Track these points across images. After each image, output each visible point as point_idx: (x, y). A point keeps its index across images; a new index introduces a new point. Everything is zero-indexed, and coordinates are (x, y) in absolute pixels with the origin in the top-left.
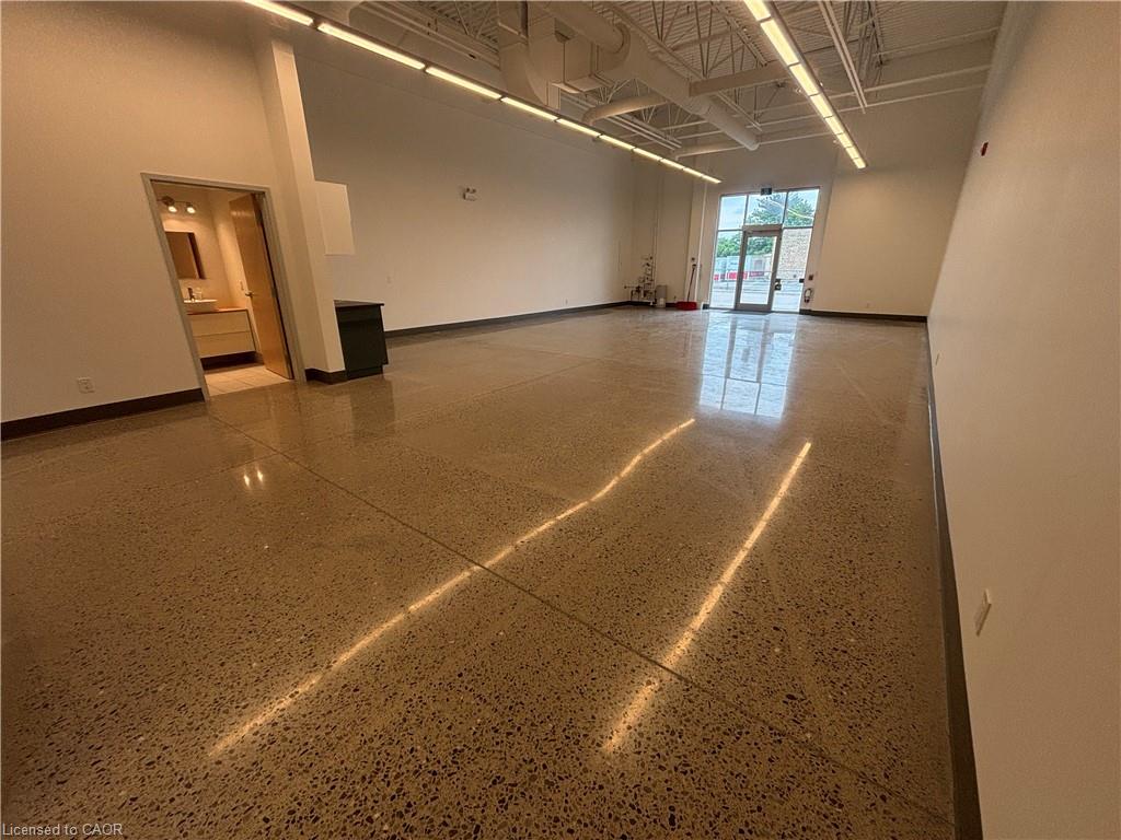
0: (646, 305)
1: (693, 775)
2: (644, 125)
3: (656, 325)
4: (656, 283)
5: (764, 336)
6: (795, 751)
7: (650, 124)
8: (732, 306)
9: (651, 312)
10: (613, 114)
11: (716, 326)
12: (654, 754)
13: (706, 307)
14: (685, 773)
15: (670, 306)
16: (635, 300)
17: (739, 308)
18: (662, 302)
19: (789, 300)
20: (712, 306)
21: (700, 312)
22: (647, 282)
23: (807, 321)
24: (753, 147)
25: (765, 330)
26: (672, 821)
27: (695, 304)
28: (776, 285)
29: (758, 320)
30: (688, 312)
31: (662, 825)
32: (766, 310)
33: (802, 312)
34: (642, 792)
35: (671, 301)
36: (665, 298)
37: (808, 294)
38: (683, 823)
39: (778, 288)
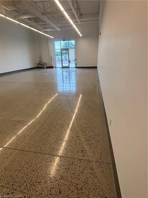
0: (41, 68)
1: (64, 179)
2: (32, 22)
3: (45, 72)
4: (43, 62)
5: (69, 73)
6: (84, 162)
7: (34, 22)
8: (61, 67)
9: (43, 69)
10: (23, 18)
11: (58, 71)
12: (54, 178)
13: (56, 67)
14: (62, 179)
15: (47, 68)
16: (39, 66)
17: (63, 67)
18: (45, 67)
19: (73, 65)
20: (57, 67)
21: (55, 68)
22: (41, 62)
23: (77, 69)
24: (59, 30)
25: (69, 72)
26: (60, 193)
27: (53, 67)
28: (69, 62)
29: (67, 69)
30: (52, 69)
31: (58, 195)
32: (68, 67)
33: (76, 67)
34: (52, 189)
35: (48, 66)
36: (46, 66)
37: (76, 63)
38: (62, 192)
39: (70, 62)
